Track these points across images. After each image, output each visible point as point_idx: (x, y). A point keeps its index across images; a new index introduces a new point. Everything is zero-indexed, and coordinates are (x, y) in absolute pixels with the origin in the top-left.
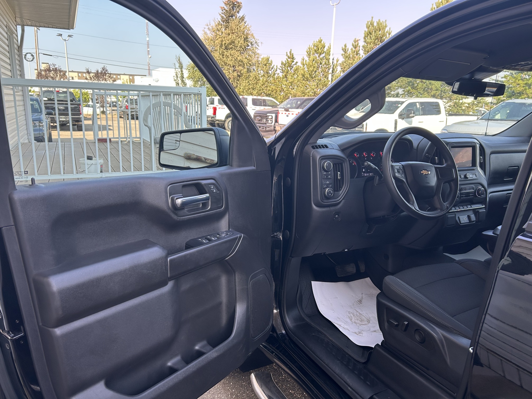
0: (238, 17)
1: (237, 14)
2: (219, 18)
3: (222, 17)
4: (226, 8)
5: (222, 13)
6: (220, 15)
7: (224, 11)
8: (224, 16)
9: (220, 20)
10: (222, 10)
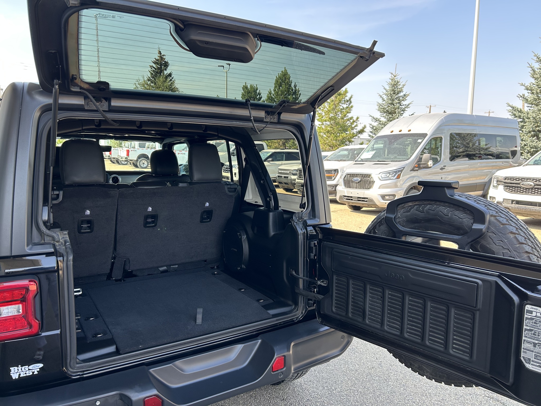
0: (165, 74)
1: (165, 71)
2: (149, 75)
3: (152, 74)
4: (155, 67)
5: (151, 70)
6: (150, 72)
7: (153, 68)
8: (153, 73)
9: (150, 76)
10: (152, 68)
